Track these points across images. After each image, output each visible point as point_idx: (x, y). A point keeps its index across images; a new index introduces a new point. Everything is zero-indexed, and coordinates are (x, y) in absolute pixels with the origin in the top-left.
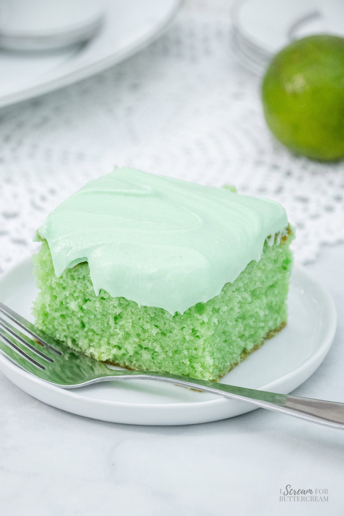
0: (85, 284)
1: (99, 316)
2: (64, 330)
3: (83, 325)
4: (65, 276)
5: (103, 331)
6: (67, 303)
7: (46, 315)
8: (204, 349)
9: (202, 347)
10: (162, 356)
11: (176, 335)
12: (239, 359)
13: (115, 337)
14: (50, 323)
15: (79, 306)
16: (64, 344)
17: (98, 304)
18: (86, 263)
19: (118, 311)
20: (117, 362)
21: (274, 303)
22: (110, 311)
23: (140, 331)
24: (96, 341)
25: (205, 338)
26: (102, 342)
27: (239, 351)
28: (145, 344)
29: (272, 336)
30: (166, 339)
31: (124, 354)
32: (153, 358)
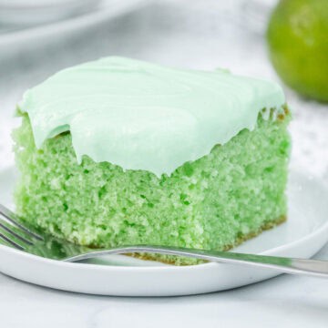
0: (68, 157)
1: (82, 193)
2: (45, 215)
3: (66, 207)
4: (46, 150)
5: (87, 210)
6: (48, 181)
7: (27, 199)
8: (193, 217)
9: (192, 214)
10: (150, 230)
11: (164, 204)
12: (233, 241)
13: (100, 215)
14: (31, 208)
15: (61, 183)
16: (46, 232)
17: (81, 178)
18: (68, 133)
19: (102, 183)
20: (102, 244)
21: (272, 189)
22: (94, 185)
23: (125, 204)
24: (80, 222)
25: (194, 203)
26: (86, 223)
27: (234, 233)
28: (131, 219)
29: (271, 227)
30: (154, 210)
31: (109, 235)
32: (140, 236)
